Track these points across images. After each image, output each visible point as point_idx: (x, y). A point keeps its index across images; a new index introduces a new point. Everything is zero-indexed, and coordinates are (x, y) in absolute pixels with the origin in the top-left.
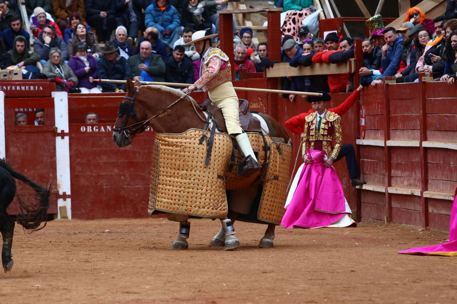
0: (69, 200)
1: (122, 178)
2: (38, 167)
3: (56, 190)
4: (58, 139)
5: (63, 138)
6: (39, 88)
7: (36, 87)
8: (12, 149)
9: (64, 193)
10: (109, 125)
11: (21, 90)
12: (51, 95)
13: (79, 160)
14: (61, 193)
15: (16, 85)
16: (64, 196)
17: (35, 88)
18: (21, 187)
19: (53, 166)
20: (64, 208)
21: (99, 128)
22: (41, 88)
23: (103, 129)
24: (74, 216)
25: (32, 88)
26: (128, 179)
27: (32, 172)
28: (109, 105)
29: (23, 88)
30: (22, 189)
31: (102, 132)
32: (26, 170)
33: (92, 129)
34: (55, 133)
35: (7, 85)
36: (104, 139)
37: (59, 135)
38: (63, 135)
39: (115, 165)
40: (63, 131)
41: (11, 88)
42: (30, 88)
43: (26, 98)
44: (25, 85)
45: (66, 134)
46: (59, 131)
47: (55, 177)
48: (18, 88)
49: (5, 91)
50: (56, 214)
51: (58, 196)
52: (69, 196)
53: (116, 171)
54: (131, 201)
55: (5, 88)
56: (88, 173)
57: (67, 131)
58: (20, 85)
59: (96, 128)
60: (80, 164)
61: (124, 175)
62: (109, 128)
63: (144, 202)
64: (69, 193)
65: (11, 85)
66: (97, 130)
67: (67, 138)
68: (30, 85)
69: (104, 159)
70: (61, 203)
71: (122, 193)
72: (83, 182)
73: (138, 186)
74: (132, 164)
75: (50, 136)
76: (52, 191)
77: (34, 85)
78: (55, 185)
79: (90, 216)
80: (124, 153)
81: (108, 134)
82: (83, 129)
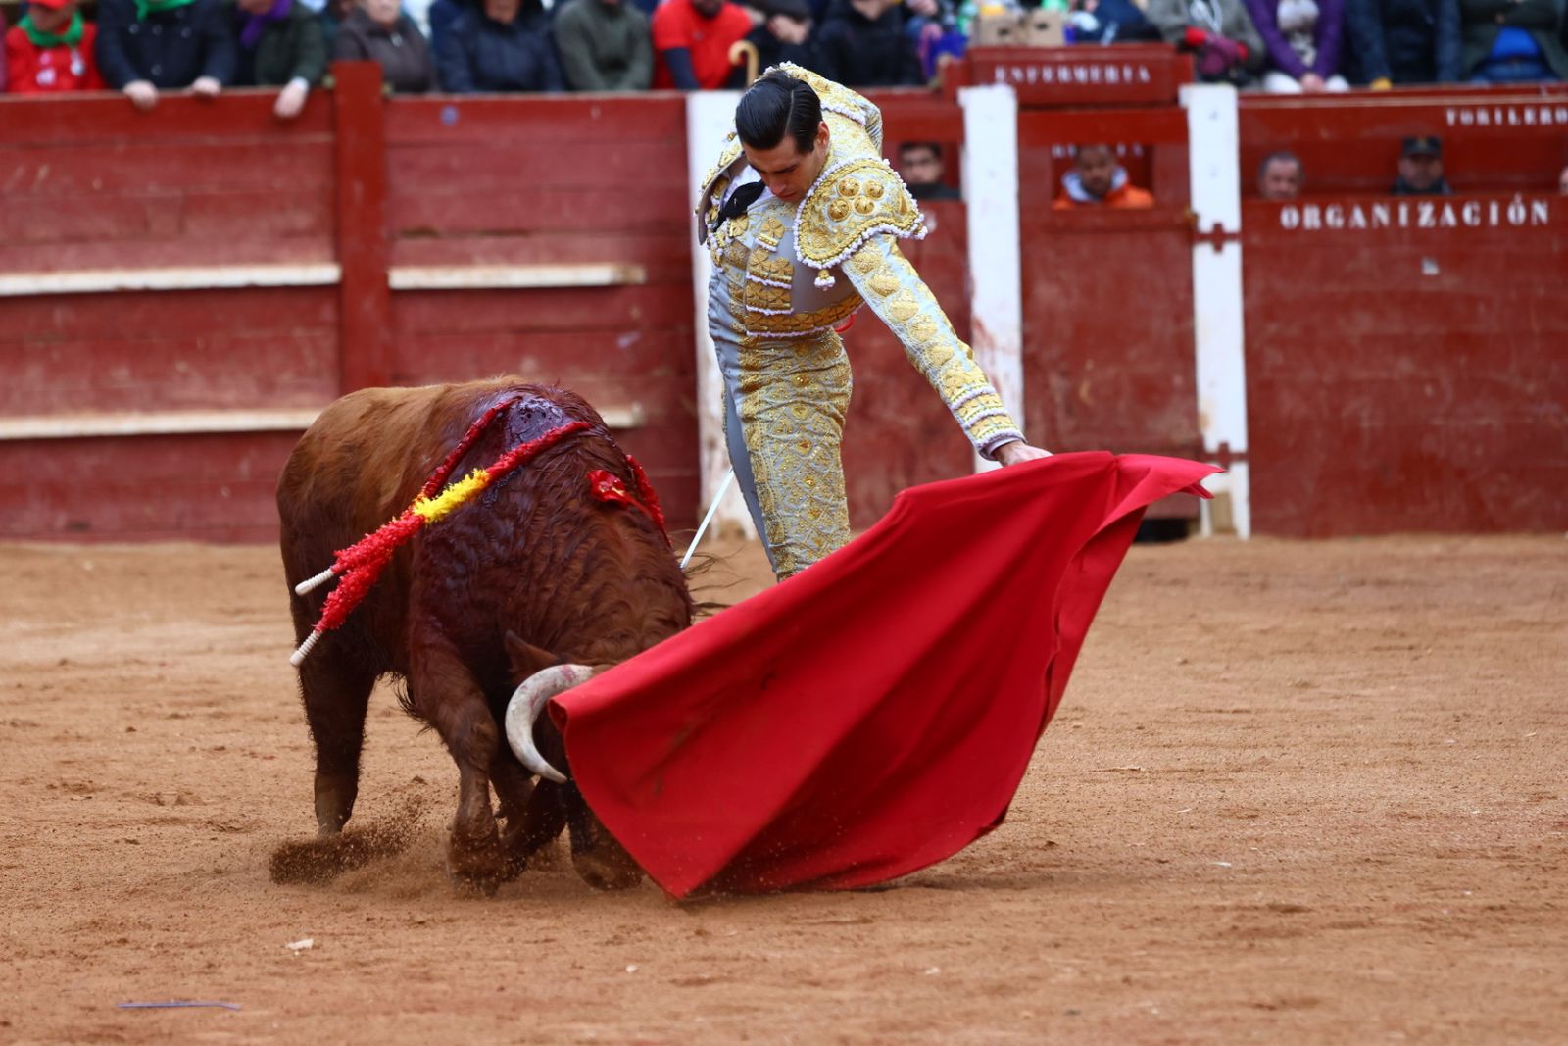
0: (1239, 473)
1: (1429, 390)
2: (1132, 354)
3: (1192, 436)
4: (1203, 254)
5: (1218, 248)
6: (1135, 72)
7: (1128, 73)
8: (1045, 292)
9: (1224, 448)
10: (1382, 203)
11: (1074, 84)
12: (1175, 100)
13: (1272, 328)
14: (1212, 444)
15: (1055, 65)
16: (1225, 457)
17: (1121, 74)
18: (1071, 423)
19: (1184, 351)
21: (1347, 214)
22: (1144, 75)
23: (1359, 218)
24: (1258, 524)
25: (1112, 74)
26: (1450, 396)
27: (1111, 371)
28: (1383, 131)
29: (1081, 74)
30: (1076, 430)
31: (1357, 230)
32: (1089, 365)
33: (1323, 216)
34: (1189, 232)
35: (1024, 65)
36: (1365, 254)
37: (1204, 238)
38: (1218, 237)
39: (1401, 345)
40: (1218, 227)
41: (1040, 77)
42: (1103, 74)
43: (1091, 112)
44: (1087, 63)
45: (1232, 237)
46: (1205, 225)
47: (1191, 390)
48: (1064, 74)
49: (1021, 86)
50: (1196, 520)
51: (1200, 454)
52: (1240, 457)
53: (1405, 365)
54: (1461, 473)
55: (1017, 74)
56: (1307, 375)
57: (1232, 223)
58: (1071, 64)
59: (1336, 214)
60: (1279, 342)
61: (1435, 382)
62: (1381, 213)
63: (1504, 478)
64: (1239, 443)
65: (1040, 64)
66: (1340, 222)
67: (1233, 252)
68: (1103, 64)
69: (1364, 323)
70: (1213, 478)
71: (1428, 444)
72: (1289, 404)
73: (1483, 422)
74: (1461, 342)
75: (1172, 242)
76: (1181, 437)
77: (1119, 65)
78: (1193, 416)
79: (1315, 527)
80: (1436, 303)
81: (1377, 235)
82: (1289, 218)
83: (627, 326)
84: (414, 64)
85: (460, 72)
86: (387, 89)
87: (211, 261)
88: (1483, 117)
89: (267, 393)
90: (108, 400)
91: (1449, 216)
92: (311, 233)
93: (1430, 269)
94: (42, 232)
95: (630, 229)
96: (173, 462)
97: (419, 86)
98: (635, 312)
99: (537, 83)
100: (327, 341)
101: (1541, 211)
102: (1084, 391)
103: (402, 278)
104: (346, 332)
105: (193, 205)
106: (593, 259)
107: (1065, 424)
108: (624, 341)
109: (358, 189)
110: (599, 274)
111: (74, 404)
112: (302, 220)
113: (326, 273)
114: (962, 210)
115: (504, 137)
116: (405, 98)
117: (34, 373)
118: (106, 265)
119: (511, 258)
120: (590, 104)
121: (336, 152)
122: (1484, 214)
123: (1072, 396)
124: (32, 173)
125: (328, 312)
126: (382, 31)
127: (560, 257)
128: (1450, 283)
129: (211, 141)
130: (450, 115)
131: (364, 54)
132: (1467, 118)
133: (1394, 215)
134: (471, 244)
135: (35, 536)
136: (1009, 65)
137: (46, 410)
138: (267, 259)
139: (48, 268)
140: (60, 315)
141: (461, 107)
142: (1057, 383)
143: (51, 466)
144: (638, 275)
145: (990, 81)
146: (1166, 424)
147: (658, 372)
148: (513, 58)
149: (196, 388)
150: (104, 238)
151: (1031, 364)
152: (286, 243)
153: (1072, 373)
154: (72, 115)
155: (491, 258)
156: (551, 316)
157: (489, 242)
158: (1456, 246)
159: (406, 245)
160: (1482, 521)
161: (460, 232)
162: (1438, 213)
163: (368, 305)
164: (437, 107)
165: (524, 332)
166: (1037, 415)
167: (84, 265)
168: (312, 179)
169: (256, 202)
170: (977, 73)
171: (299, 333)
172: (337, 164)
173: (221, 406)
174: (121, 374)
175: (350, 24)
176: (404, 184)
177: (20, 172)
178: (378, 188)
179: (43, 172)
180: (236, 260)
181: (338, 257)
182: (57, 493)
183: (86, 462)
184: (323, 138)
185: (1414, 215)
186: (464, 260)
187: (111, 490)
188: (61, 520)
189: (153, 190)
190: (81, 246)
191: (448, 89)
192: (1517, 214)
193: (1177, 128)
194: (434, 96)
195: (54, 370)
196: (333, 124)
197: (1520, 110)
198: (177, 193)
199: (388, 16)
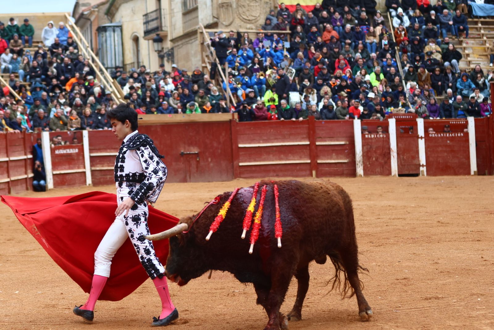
0: (425, 168)
2: (411, 153)
3: (419, 163)
4: (420, 140)
5: (422, 139)
7: (410, 117)
8: (400, 145)
9: (423, 165)
11: (403, 118)
12: (416, 120)
13: (429, 149)
14: (421, 164)
15: (400, 116)
16: (423, 166)
19: (417, 152)
20: (423, 171)
21: (438, 135)
22: (412, 117)
23: (439, 135)
24: (428, 174)
25: (407, 117)
26: (451, 158)
27: (408, 155)
29: (404, 117)
32: (406, 154)
34: (418, 137)
35: (396, 116)
36: (440, 140)
37: (420, 138)
38: (422, 138)
39: (445, 151)
40: (421, 137)
43: (405, 122)
46: (420, 136)
47: (418, 157)
48: (401, 117)
49: (396, 119)
50: (420, 174)
51: (419, 165)
52: (425, 166)
53: (446, 154)
54: (453, 168)
56: (433, 155)
57: (423, 136)
58: (402, 116)
60: (430, 151)
61: (449, 156)
62: (442, 135)
63: (458, 168)
64: (425, 164)
65: (398, 116)
67: (423, 140)
68: (406, 116)
69: (440, 149)
70: (421, 169)
71: (449, 164)
72: (431, 159)
73: (455, 161)
74: (452, 151)
75: (416, 138)
76: (417, 163)
77: (408, 116)
78: (419, 161)
79: (435, 175)
80: (449, 146)
81: (442, 137)
82: (430, 135)
83: (346, 149)
84: (318, 116)
85: (324, 117)
86: (315, 119)
87: (293, 141)
88: (455, 123)
89: (301, 158)
90: (281, 159)
91: (451, 135)
92: (306, 138)
93: (448, 142)
94: (272, 138)
95: (346, 137)
96: (289, 167)
97: (318, 119)
98: (347, 148)
99: (333, 118)
100: (308, 152)
101: (462, 134)
102: (405, 157)
103: (318, 143)
104: (310, 150)
105: (291, 134)
106: (342, 141)
107: (403, 162)
108: (346, 151)
109: (312, 132)
110: (343, 143)
111: (276, 160)
112: (305, 136)
113: (308, 143)
114: (389, 134)
115: (330, 125)
116: (317, 120)
117: (271, 156)
118: (280, 142)
119: (331, 141)
120: (341, 121)
121: (309, 127)
122: (455, 135)
123: (403, 158)
124: (271, 131)
125: (308, 148)
126: (314, 112)
127: (338, 141)
128: (451, 144)
129: (293, 126)
130: (323, 123)
131: (312, 115)
132: (453, 123)
133: (444, 135)
134: (326, 139)
135: (272, 176)
136: (394, 116)
137: (273, 161)
138: (300, 141)
139: (273, 142)
140: (274, 149)
141: (325, 121)
142: (401, 156)
143: (274, 168)
144: (348, 143)
145: (392, 118)
146: (415, 162)
147: (351, 155)
148: (331, 115)
149: (292, 157)
150: (280, 139)
151: (398, 154)
152: (303, 139)
153: (403, 155)
154: (275, 123)
155: (329, 141)
156: (336, 148)
157: (328, 139)
158: (452, 139)
159: (318, 139)
160: (456, 174)
161: (325, 137)
162: (449, 135)
163: (313, 147)
164: (321, 122)
165: (333, 150)
166: (399, 161)
167: (277, 142)
168: (306, 131)
169: (299, 134)
170: (390, 117)
171: (305, 151)
172: (309, 129)
173: (295, 160)
174: (282, 156)
175: (310, 111)
176: (318, 131)
177: (269, 130)
178: (314, 132)
179: (272, 130)
180: (296, 141)
181: (309, 141)
182: (274, 171)
183: (278, 167)
184: (307, 126)
185: (446, 135)
186: (325, 141)
187: (281, 171)
188: (275, 174)
189: (286, 132)
190: (277, 140)
191: (323, 119)
192: (459, 135)
193: (416, 124)
194: (321, 120)
195: (273, 156)
196: (308, 124)
197: (459, 122)
198: (289, 133)
199: (315, 110)
